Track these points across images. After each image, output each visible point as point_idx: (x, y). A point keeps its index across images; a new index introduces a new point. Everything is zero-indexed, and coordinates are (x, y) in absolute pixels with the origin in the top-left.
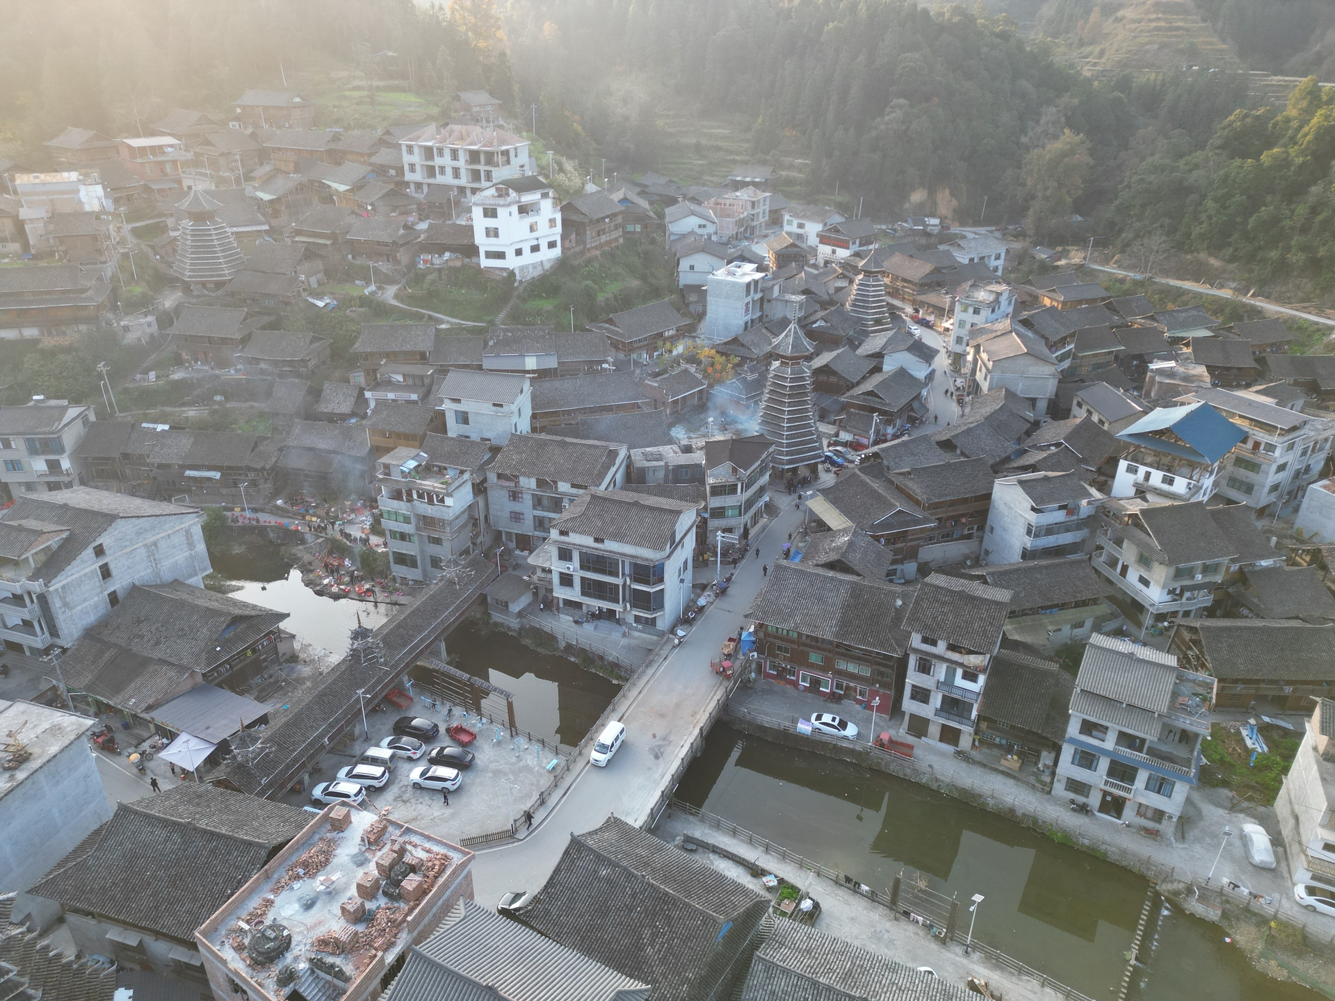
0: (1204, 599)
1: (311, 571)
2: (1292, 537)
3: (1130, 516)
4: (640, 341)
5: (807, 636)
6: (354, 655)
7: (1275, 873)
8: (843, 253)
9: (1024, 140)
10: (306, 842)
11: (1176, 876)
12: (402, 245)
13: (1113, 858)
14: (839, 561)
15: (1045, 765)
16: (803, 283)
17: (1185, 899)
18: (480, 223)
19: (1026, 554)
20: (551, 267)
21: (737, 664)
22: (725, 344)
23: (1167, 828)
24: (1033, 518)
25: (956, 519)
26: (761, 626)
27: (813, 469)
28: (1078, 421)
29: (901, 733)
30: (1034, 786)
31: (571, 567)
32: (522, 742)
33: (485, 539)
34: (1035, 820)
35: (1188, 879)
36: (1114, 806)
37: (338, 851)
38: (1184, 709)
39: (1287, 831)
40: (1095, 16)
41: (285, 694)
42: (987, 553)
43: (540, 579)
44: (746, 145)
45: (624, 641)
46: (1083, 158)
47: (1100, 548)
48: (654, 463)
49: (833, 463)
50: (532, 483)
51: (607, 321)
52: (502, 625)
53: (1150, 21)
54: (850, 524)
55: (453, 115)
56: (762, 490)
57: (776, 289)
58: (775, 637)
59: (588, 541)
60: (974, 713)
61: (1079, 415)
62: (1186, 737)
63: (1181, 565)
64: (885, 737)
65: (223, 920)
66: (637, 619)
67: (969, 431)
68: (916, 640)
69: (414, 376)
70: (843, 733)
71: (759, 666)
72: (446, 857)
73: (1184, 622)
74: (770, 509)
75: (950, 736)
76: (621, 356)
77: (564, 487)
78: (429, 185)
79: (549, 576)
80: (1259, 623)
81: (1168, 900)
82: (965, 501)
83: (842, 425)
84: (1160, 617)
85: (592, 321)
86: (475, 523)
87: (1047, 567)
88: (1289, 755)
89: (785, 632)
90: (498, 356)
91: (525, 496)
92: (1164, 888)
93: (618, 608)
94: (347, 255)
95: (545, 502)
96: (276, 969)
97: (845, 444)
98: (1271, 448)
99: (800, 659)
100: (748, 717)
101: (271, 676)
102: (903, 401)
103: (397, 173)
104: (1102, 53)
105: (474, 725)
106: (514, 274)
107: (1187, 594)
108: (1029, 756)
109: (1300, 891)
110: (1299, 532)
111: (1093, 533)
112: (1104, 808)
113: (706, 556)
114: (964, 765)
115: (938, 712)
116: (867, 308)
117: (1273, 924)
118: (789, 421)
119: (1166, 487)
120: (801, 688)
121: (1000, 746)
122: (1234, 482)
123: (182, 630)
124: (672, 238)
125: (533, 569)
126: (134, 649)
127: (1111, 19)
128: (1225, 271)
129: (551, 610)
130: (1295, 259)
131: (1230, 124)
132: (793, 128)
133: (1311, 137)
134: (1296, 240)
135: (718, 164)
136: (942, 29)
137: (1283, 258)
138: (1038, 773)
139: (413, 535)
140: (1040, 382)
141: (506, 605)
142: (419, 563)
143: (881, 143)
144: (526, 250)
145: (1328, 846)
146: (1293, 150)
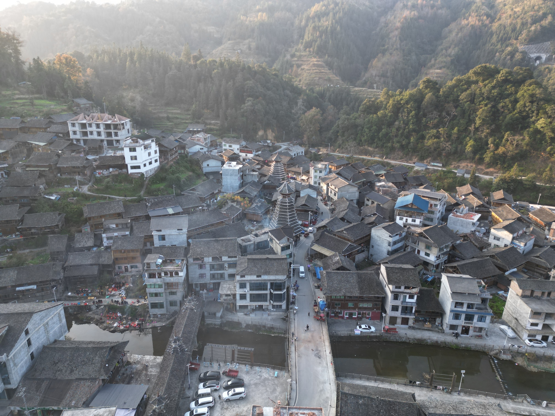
0: (445, 257)
1: (104, 322)
4: (207, 196)
7: (517, 338)
8: (250, 156)
9: (293, 111)
11: (494, 348)
12: (87, 167)
13: (473, 348)
14: (341, 267)
15: (438, 323)
17: (500, 355)
18: (127, 154)
19: (390, 253)
20: (157, 170)
23: (483, 333)
24: (391, 240)
26: (329, 297)
29: (387, 325)
30: (438, 331)
31: (246, 290)
32: (257, 368)
34: (445, 343)
35: (498, 348)
36: (466, 331)
40: (295, 68)
41: (137, 380)
43: (225, 300)
44: (189, 116)
45: (270, 318)
46: (318, 117)
47: (408, 246)
48: (249, 243)
50: (210, 259)
51: (191, 190)
52: (211, 324)
53: (313, 70)
54: (334, 252)
57: (247, 170)
58: (335, 300)
59: (254, 278)
60: (414, 310)
62: (485, 301)
63: (441, 247)
66: (274, 306)
68: (393, 288)
69: (121, 224)
70: (371, 330)
73: (447, 265)
75: (405, 321)
77: (225, 258)
78: (84, 140)
81: (495, 357)
87: (403, 255)
89: (339, 297)
90: (154, 210)
91: (206, 266)
92: (492, 353)
93: (266, 304)
94: (57, 174)
95: (216, 267)
98: (436, 205)
99: (344, 307)
101: (123, 374)
104: (300, 81)
105: (232, 368)
106: (144, 175)
107: (442, 256)
108: (433, 321)
109: (527, 342)
111: (405, 242)
112: (463, 332)
114: (413, 331)
115: (401, 313)
116: (279, 174)
117: (527, 354)
119: (413, 223)
120: (345, 318)
121: (422, 321)
123: (84, 361)
125: (221, 295)
126: (59, 378)
127: (300, 69)
128: (374, 151)
129: (232, 312)
130: (396, 146)
131: (365, 104)
132: (208, 109)
133: (391, 107)
134: (395, 140)
135: (179, 124)
136: (256, 73)
137: (392, 145)
138: (437, 326)
139: (162, 293)
140: (353, 194)
141: (215, 314)
142: (165, 305)
143: (245, 114)
144: (147, 164)
145: (533, 324)
146: (387, 111)
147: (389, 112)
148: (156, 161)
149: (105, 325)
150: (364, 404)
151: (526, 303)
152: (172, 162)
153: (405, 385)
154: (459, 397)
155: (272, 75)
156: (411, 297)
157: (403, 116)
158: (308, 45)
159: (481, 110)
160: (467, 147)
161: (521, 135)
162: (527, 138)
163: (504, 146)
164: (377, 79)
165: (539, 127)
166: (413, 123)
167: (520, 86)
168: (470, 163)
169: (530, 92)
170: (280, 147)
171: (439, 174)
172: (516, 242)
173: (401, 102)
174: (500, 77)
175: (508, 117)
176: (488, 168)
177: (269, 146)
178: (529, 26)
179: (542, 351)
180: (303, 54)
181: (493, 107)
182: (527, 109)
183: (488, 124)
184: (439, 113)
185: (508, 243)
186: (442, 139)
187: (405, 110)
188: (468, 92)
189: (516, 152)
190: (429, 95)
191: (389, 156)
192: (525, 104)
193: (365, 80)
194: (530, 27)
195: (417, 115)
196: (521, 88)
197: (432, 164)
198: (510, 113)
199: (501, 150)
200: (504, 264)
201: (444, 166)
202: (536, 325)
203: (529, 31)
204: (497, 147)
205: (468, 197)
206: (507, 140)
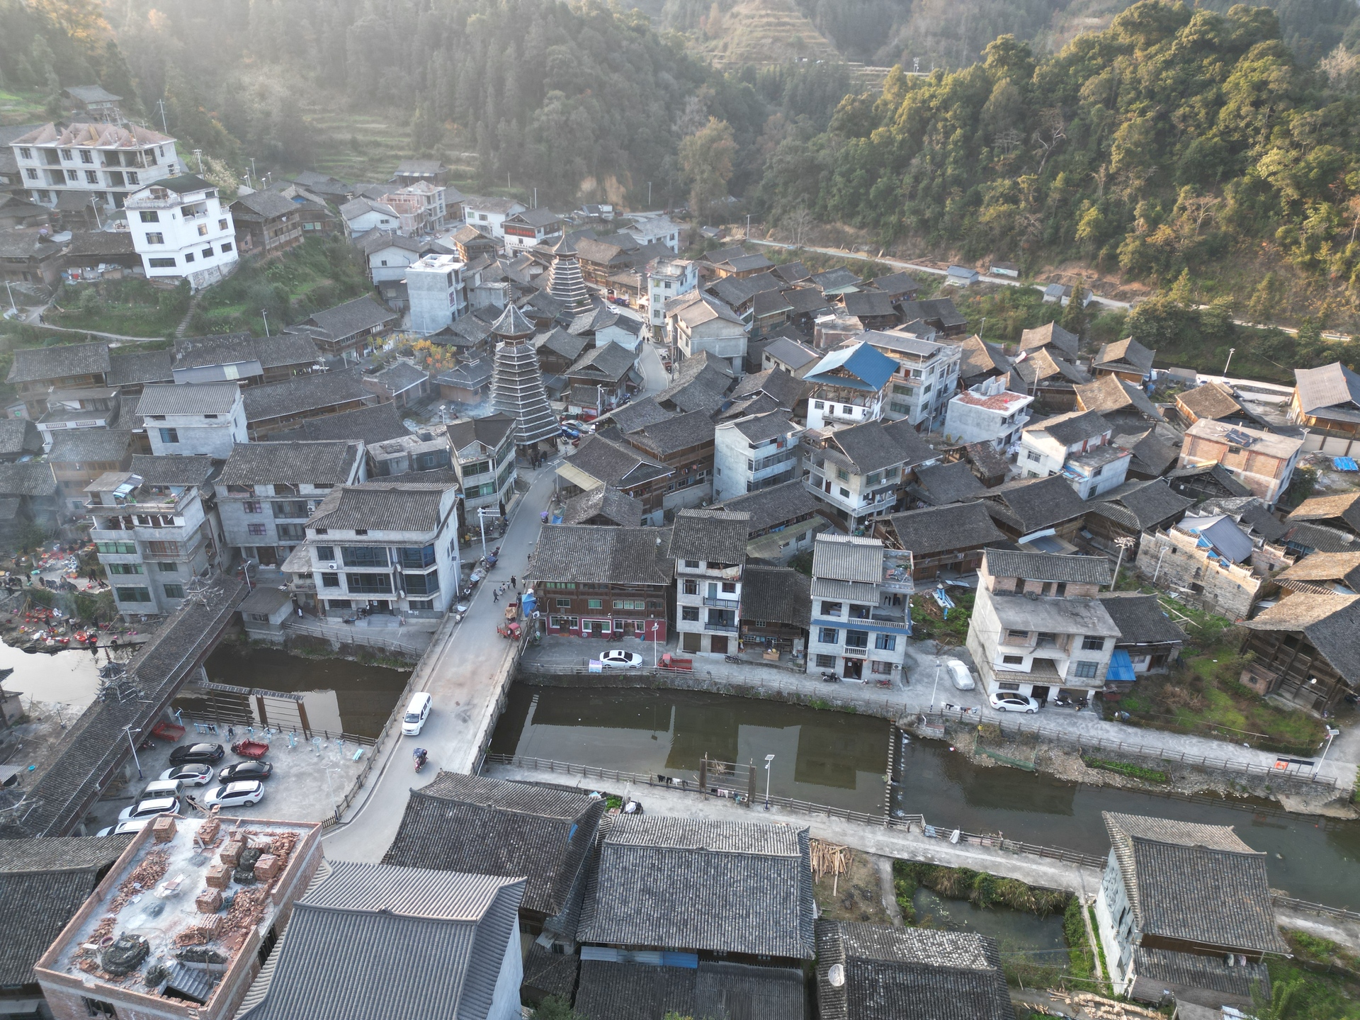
0: (890, 499)
1: (14, 629)
2: (944, 443)
3: (826, 440)
4: (347, 339)
5: (585, 585)
6: (108, 695)
8: (530, 243)
9: (674, 128)
10: (133, 859)
11: (908, 711)
12: (42, 260)
14: (599, 516)
15: (798, 650)
16: (500, 272)
17: (917, 727)
18: (137, 228)
19: (751, 487)
20: (230, 272)
21: (523, 625)
22: (437, 335)
23: (895, 676)
24: (751, 454)
25: (688, 466)
26: (539, 584)
27: (552, 443)
28: (770, 371)
29: (679, 652)
30: (792, 669)
31: (334, 565)
32: (319, 741)
33: (222, 559)
34: (798, 696)
35: (917, 711)
36: (854, 669)
37: (172, 859)
38: (893, 578)
39: (977, 659)
40: (714, 11)
42: (718, 492)
43: (298, 587)
44: (406, 140)
45: (402, 630)
46: (728, 143)
47: (807, 473)
48: (396, 455)
49: (569, 436)
50: (270, 490)
51: (306, 323)
52: (264, 641)
53: (761, 16)
54: (600, 483)
55: (65, 113)
56: (510, 466)
57: (478, 277)
58: (555, 592)
59: (350, 535)
60: (737, 620)
61: (769, 368)
62: (897, 600)
63: (870, 473)
64: (667, 658)
65: (61, 950)
66: (413, 605)
67: (684, 390)
68: (681, 567)
69: (94, 401)
70: (630, 663)
71: (543, 624)
72: (293, 835)
73: (879, 518)
74: (520, 485)
75: (719, 644)
76: (330, 356)
77: (306, 489)
78: (58, 193)
79: (308, 581)
80: (931, 509)
81: (906, 732)
82: (693, 449)
83: (568, 400)
84: (861, 520)
85: (288, 324)
86: (209, 546)
87: (770, 493)
88: (969, 606)
89: (563, 585)
90: (191, 369)
91: (263, 505)
92: (901, 723)
93: (390, 597)
95: (287, 509)
96: (142, 974)
97: (576, 417)
98: (918, 373)
99: (580, 609)
100: (542, 670)
102: (621, 372)
103: (11, 180)
104: (725, 47)
105: (262, 739)
106: (189, 282)
107: (878, 497)
108: (784, 647)
109: (993, 698)
110: (948, 438)
111: (800, 460)
112: (848, 673)
113: (467, 537)
114: (735, 666)
115: (707, 626)
116: (568, 290)
117: (979, 728)
118: (523, 398)
119: (847, 416)
120: (585, 635)
121: (760, 644)
122: (896, 406)
124: (354, 235)
125: (289, 576)
127: (728, 15)
128: (858, 237)
129: (316, 616)
130: (909, 222)
131: (843, 108)
132: (454, 121)
133: (904, 117)
134: (908, 205)
135: (380, 160)
136: (582, 23)
137: (900, 221)
139: (140, 565)
140: (733, 343)
141: (266, 618)
142: (152, 595)
143: (545, 134)
144: (198, 255)
145: (1008, 659)
146: (894, 129)
147: (901, 131)
148: (226, 248)
149: (15, 634)
150: (457, 820)
151: (996, 609)
152: (279, 253)
153: (651, 784)
154: (767, 815)
155: (629, 28)
156: (729, 587)
157: (933, 142)
159: (1127, 125)
160: (1081, 225)
161: (1219, 193)
162: (1231, 202)
163: (1171, 224)
164: (929, 42)
165: (1264, 172)
167: (1236, 60)
168: (1088, 267)
169: (1256, 77)
171: (998, 297)
172: (1075, 465)
173: (932, 104)
174: (1186, 34)
175: (1194, 144)
176: (1128, 281)
177: (604, 221)
179: (1021, 720)
181: (1163, 116)
182: (1242, 124)
183: (1140, 163)
184: (1023, 135)
185: (1056, 467)
186: (1023, 205)
187: (940, 125)
188: (1104, 75)
189: (1199, 239)
190: (1001, 85)
191: (892, 249)
192: (1239, 109)
195: (967, 139)
196: (1238, 64)
197: (995, 270)
198: (1200, 135)
199: (1163, 233)
200: (1018, 517)
201: (1020, 276)
202: (1018, 660)
204: (1154, 223)
205: (1035, 355)
206: (1183, 209)
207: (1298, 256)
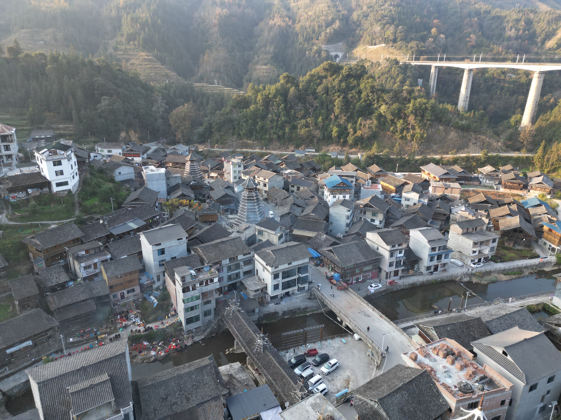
5: (356, 264)
11: (458, 275)
13: (445, 280)
17: (462, 279)
19: (348, 225)
24: (348, 213)
26: (343, 268)
31: (278, 280)
36: (436, 268)
37: (426, 363)
40: (123, 63)
43: (254, 296)
45: (298, 300)
54: (315, 233)
58: (347, 270)
59: (286, 266)
60: (402, 263)
66: (299, 290)
68: (391, 248)
69: (91, 249)
70: (379, 287)
75: (396, 273)
77: (240, 257)
79: (258, 293)
81: (460, 282)
89: (350, 266)
90: (115, 227)
91: (224, 268)
92: (458, 279)
93: (291, 289)
95: (232, 267)
99: (353, 274)
106: (72, 192)
108: (413, 268)
112: (434, 270)
115: (396, 267)
117: (476, 274)
120: (354, 283)
127: (129, 64)
128: (254, 144)
129: (263, 306)
130: (274, 137)
133: (261, 101)
134: (271, 132)
136: (99, 68)
137: (270, 137)
138: (416, 271)
139: (199, 305)
141: (254, 311)
142: (200, 317)
143: (103, 115)
144: (72, 179)
146: (258, 106)
147: (261, 106)
148: (77, 174)
150: (451, 330)
151: (468, 238)
155: (117, 70)
156: (401, 252)
158: (131, 38)
159: (337, 101)
160: (333, 133)
161: (371, 119)
162: (375, 121)
163: (360, 129)
165: (382, 111)
166: (284, 115)
167: (360, 79)
168: (336, 146)
169: (370, 84)
170: (150, 148)
171: (318, 158)
172: (422, 200)
173: (270, 96)
175: (357, 105)
176: (351, 149)
178: (324, 28)
179: (482, 269)
180: (128, 47)
181: (344, 97)
182: (370, 98)
183: (344, 112)
184: (303, 105)
185: (416, 202)
186: (312, 128)
187: (275, 103)
188: (323, 85)
189: (370, 133)
190: (292, 90)
191: (268, 147)
192: (368, 94)
193: (201, 76)
194: (326, 30)
195: (285, 107)
196: (361, 81)
197: (307, 150)
198: (358, 102)
199: (359, 133)
201: (316, 151)
202: (475, 252)
203: (326, 33)
204: (355, 131)
206: (361, 125)
207: (398, 136)
